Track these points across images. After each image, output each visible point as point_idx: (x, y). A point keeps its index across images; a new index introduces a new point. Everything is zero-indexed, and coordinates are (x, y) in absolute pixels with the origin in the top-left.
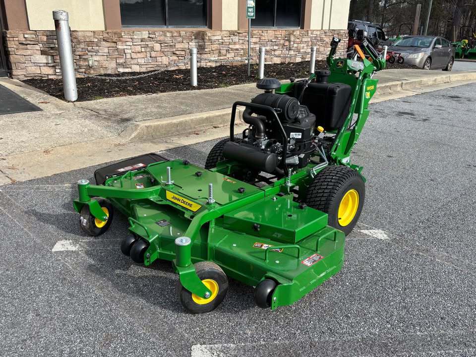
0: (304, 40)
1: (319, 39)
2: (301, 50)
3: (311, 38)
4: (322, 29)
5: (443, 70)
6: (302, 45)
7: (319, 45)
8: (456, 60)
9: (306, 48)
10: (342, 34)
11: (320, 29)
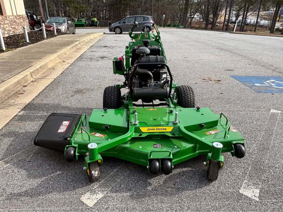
0: (6, 22)
1: (13, 21)
2: (6, 29)
3: (9, 20)
4: (13, 15)
5: (73, 34)
6: (5, 26)
7: (14, 25)
8: (76, 28)
9: (8, 27)
10: (24, 17)
11: (12, 15)
